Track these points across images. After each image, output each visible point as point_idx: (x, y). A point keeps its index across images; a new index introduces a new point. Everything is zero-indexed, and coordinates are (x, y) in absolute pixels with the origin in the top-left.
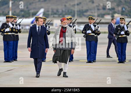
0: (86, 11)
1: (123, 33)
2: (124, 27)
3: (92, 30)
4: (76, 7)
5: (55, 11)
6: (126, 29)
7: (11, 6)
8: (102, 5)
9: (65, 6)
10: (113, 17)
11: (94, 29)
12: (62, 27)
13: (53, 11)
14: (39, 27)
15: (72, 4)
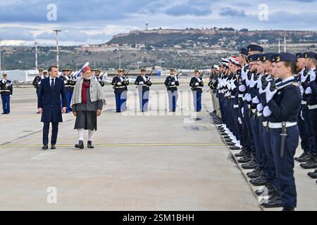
0: (129, 63)
1: (173, 83)
2: (174, 78)
3: (144, 81)
4: (120, 60)
5: (99, 64)
6: (176, 80)
7: (58, 60)
8: (143, 57)
9: (109, 59)
10: (154, 69)
11: (146, 81)
12: (85, 80)
13: (97, 65)
14: (53, 80)
15: (115, 57)
